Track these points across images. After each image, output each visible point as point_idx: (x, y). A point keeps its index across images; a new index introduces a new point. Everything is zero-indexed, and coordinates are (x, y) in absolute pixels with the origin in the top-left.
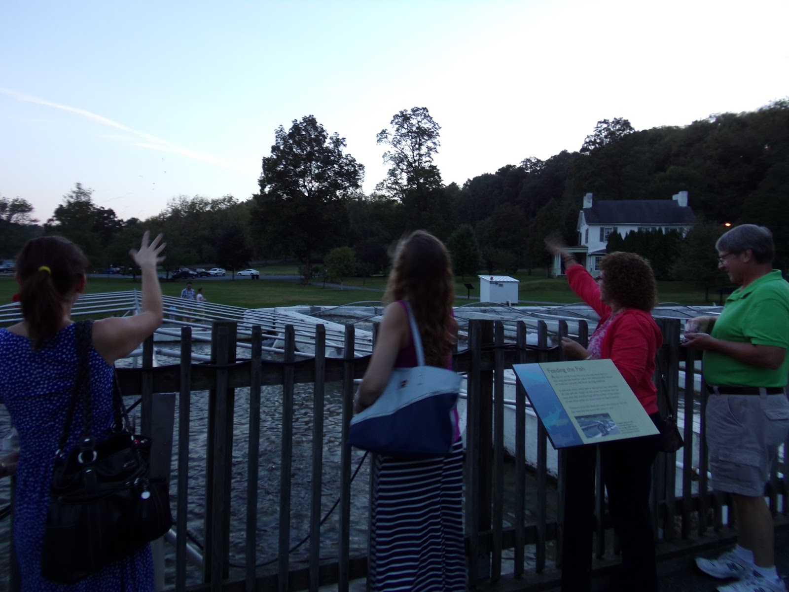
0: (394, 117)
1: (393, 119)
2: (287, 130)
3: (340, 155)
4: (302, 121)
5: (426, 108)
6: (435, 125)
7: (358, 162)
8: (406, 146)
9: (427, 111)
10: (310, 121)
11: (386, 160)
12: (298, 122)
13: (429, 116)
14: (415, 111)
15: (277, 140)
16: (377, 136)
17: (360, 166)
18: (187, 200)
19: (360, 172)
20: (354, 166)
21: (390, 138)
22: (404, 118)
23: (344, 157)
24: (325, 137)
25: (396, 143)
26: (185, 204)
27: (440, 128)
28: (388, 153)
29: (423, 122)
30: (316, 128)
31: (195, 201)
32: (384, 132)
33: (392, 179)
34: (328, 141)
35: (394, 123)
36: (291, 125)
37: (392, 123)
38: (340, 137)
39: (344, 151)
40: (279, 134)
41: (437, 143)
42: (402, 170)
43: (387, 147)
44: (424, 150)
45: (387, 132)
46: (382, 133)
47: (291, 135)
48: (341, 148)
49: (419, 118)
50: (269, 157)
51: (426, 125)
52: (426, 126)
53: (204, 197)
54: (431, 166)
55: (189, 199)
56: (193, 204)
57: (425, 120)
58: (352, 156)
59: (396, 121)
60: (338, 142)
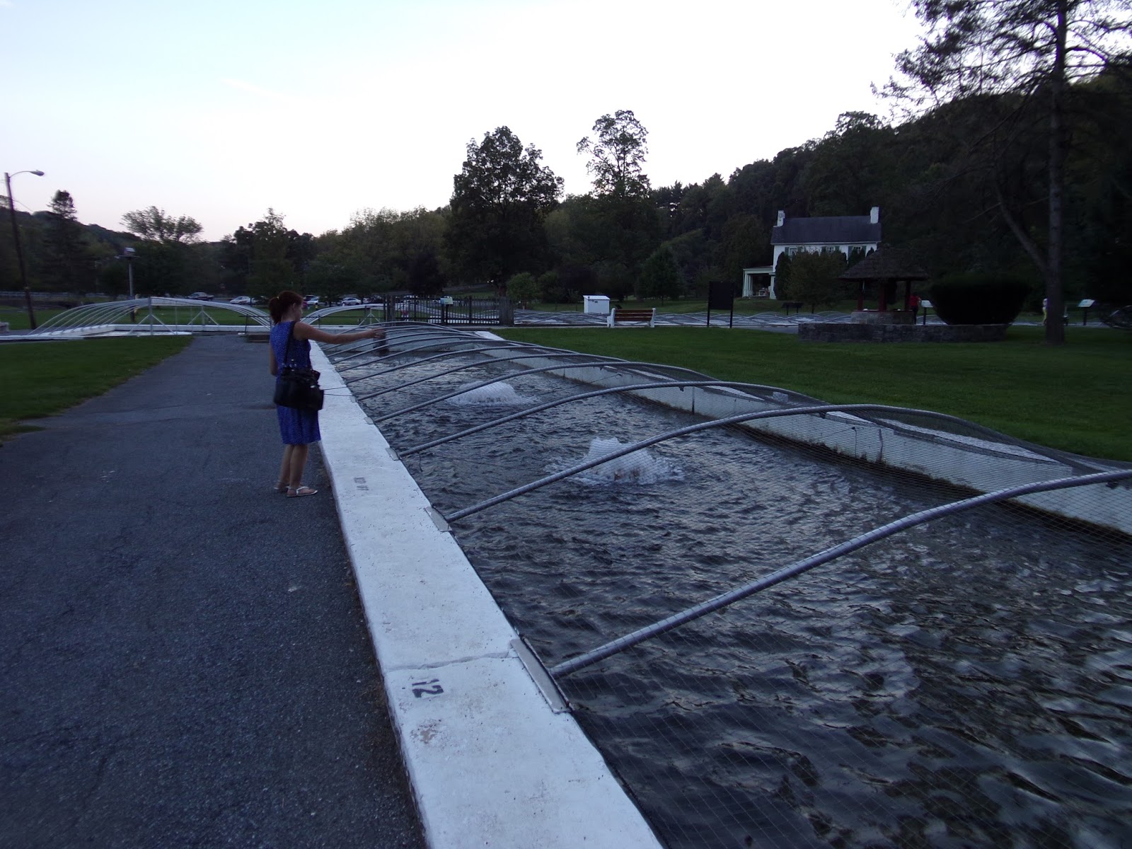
0: (596, 122)
1: (595, 124)
2: (479, 144)
3: (537, 168)
4: (495, 133)
5: (630, 112)
6: (642, 130)
7: (556, 175)
8: (610, 155)
9: (633, 115)
10: (504, 132)
11: (590, 170)
12: (491, 135)
13: (634, 120)
14: (618, 114)
15: (468, 156)
16: (577, 145)
17: (559, 179)
18: (373, 214)
19: (559, 186)
20: (552, 180)
21: (592, 147)
22: (607, 123)
23: (542, 169)
24: (521, 149)
25: (598, 152)
26: (370, 218)
27: (648, 133)
28: (593, 162)
29: (628, 127)
30: (510, 139)
31: (382, 214)
32: (584, 140)
33: (599, 191)
34: (524, 153)
35: (596, 129)
36: (483, 138)
37: (594, 128)
38: (536, 149)
39: (541, 163)
40: (471, 147)
41: (644, 150)
42: (608, 180)
43: (588, 156)
44: (629, 159)
45: (588, 139)
46: (582, 141)
47: (483, 149)
48: (537, 161)
49: (624, 123)
50: (461, 174)
51: (631, 130)
52: (631, 132)
53: (392, 209)
54: (639, 176)
55: (375, 213)
56: (380, 218)
57: (631, 125)
58: (550, 169)
59: (598, 126)
60: (534, 154)
